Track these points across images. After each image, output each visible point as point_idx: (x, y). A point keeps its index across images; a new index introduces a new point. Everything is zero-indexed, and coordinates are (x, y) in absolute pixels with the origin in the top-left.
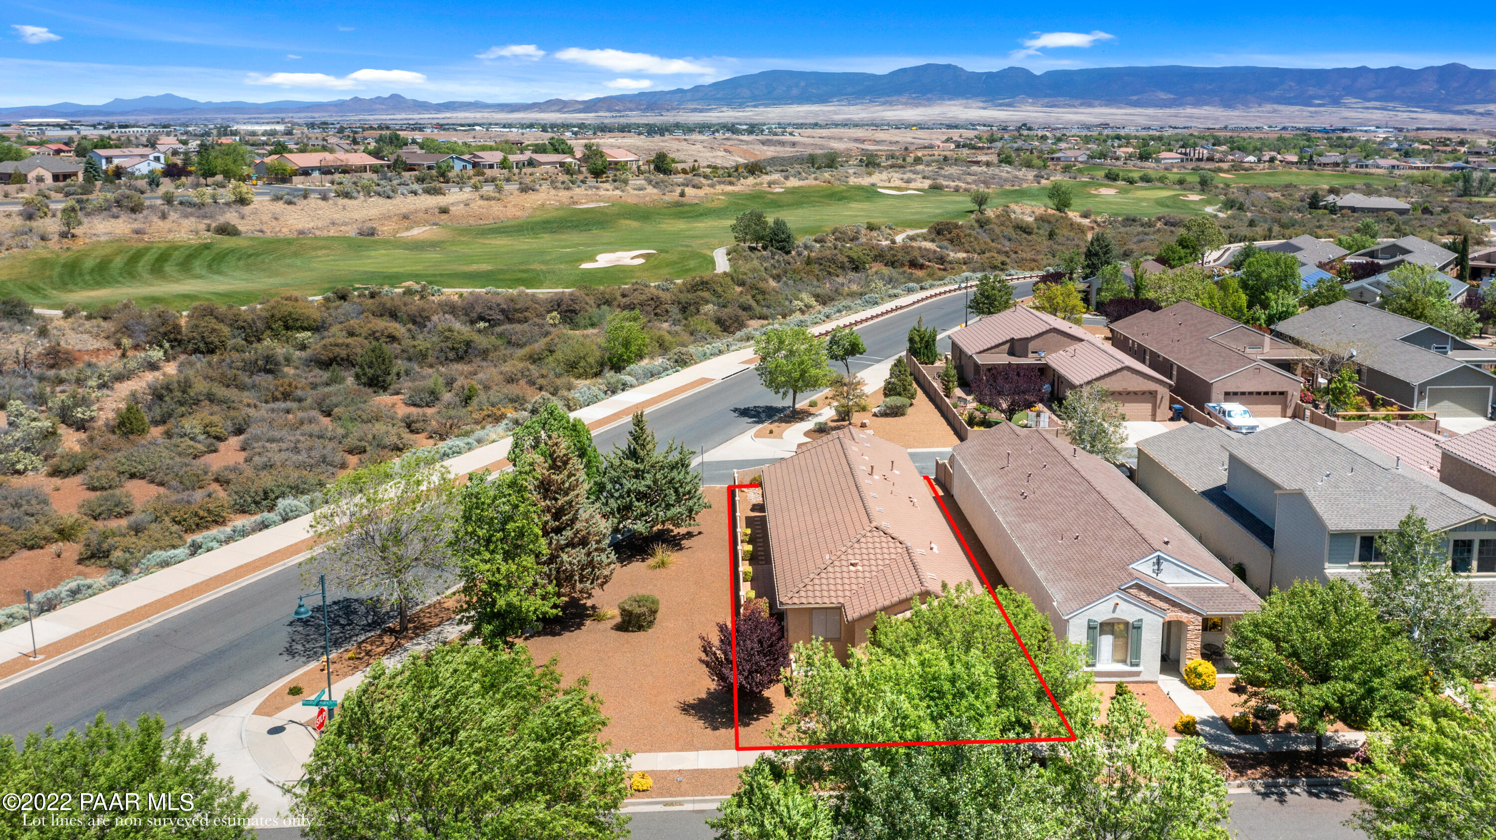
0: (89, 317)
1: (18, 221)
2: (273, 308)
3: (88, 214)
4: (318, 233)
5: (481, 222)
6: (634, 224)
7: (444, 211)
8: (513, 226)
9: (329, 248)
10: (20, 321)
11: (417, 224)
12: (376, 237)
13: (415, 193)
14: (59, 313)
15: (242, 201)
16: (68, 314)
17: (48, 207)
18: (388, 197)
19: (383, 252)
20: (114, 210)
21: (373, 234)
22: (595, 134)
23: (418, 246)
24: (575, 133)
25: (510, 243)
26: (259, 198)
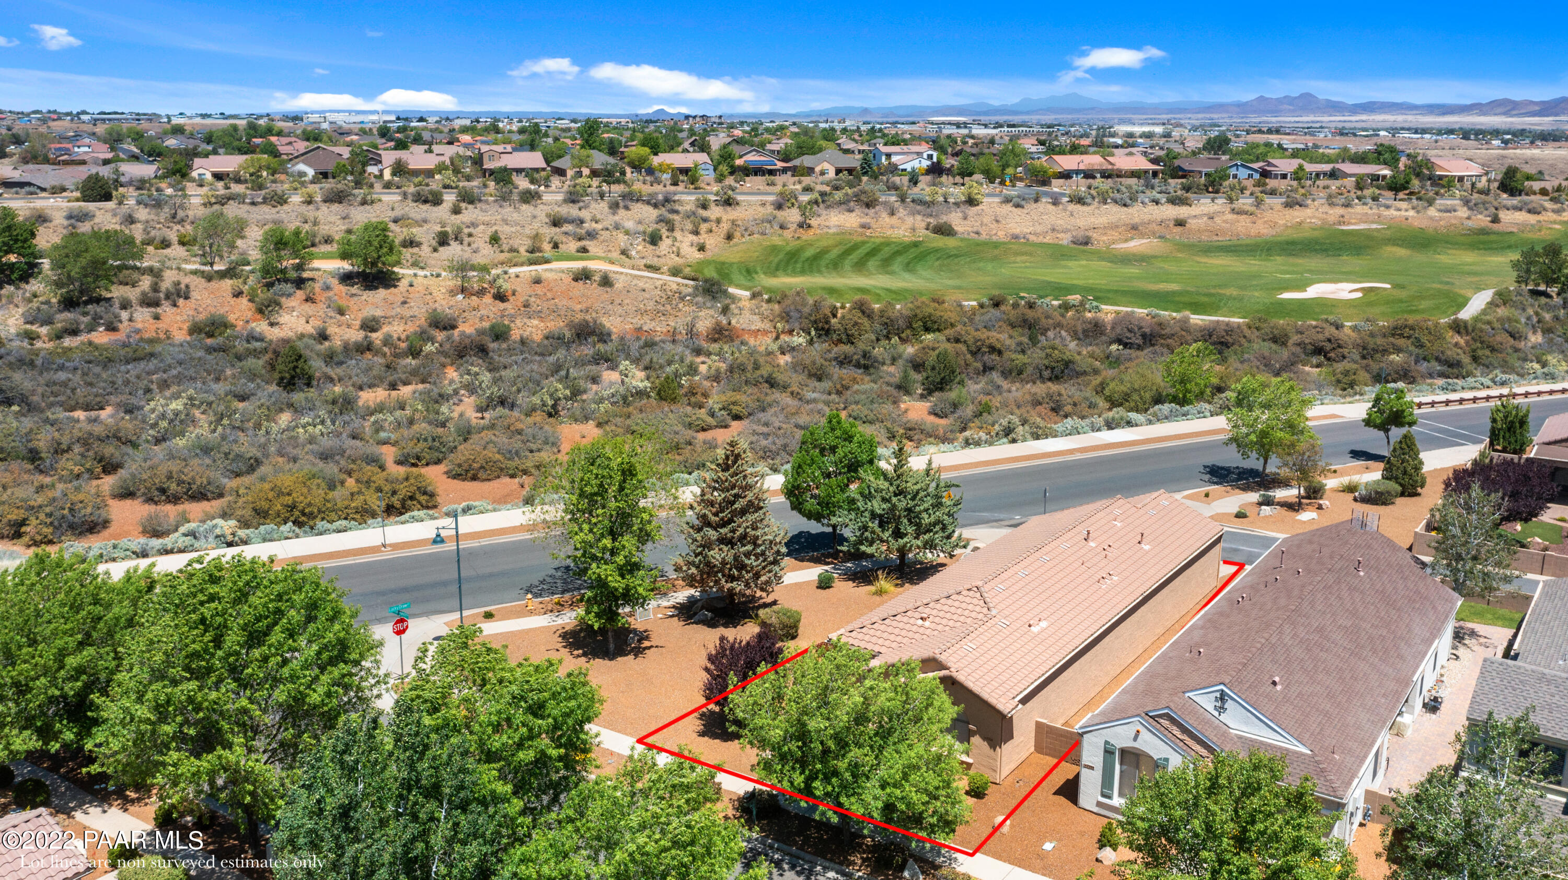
0: (769, 301)
1: (770, 209)
2: (918, 307)
3: (828, 207)
4: (1032, 238)
5: (1215, 238)
6: (1402, 252)
7: (1180, 223)
8: (1247, 245)
9: (1031, 254)
10: (714, 297)
11: (1142, 235)
12: (1089, 247)
13: (1157, 202)
14: (747, 294)
15: (971, 201)
16: (754, 296)
17: (796, 199)
18: (1125, 205)
19: (1084, 262)
20: (852, 204)
21: (1086, 243)
22: (1532, 143)
23: (1127, 259)
24: (1506, 142)
25: (1229, 263)
26: (990, 200)
